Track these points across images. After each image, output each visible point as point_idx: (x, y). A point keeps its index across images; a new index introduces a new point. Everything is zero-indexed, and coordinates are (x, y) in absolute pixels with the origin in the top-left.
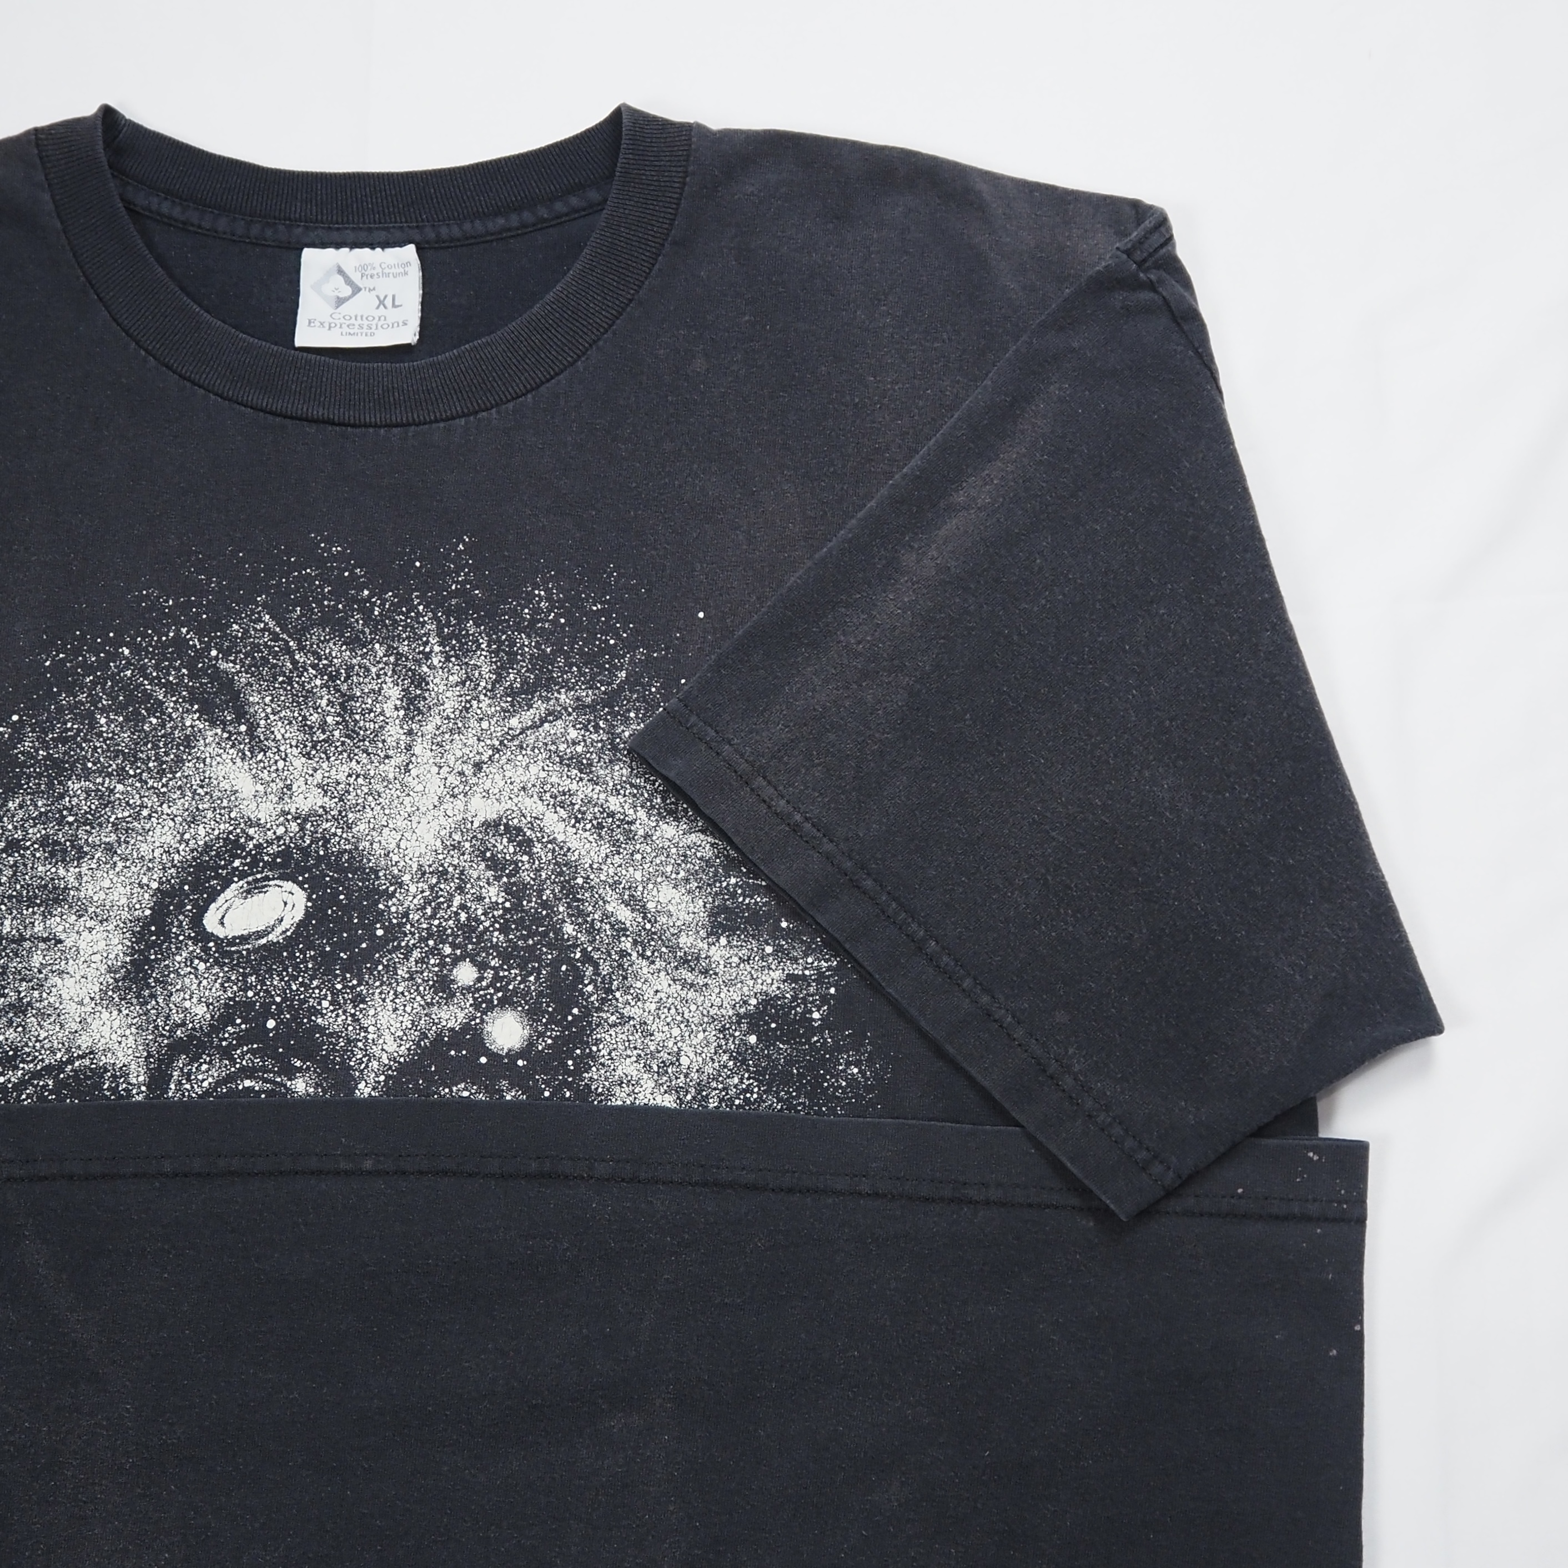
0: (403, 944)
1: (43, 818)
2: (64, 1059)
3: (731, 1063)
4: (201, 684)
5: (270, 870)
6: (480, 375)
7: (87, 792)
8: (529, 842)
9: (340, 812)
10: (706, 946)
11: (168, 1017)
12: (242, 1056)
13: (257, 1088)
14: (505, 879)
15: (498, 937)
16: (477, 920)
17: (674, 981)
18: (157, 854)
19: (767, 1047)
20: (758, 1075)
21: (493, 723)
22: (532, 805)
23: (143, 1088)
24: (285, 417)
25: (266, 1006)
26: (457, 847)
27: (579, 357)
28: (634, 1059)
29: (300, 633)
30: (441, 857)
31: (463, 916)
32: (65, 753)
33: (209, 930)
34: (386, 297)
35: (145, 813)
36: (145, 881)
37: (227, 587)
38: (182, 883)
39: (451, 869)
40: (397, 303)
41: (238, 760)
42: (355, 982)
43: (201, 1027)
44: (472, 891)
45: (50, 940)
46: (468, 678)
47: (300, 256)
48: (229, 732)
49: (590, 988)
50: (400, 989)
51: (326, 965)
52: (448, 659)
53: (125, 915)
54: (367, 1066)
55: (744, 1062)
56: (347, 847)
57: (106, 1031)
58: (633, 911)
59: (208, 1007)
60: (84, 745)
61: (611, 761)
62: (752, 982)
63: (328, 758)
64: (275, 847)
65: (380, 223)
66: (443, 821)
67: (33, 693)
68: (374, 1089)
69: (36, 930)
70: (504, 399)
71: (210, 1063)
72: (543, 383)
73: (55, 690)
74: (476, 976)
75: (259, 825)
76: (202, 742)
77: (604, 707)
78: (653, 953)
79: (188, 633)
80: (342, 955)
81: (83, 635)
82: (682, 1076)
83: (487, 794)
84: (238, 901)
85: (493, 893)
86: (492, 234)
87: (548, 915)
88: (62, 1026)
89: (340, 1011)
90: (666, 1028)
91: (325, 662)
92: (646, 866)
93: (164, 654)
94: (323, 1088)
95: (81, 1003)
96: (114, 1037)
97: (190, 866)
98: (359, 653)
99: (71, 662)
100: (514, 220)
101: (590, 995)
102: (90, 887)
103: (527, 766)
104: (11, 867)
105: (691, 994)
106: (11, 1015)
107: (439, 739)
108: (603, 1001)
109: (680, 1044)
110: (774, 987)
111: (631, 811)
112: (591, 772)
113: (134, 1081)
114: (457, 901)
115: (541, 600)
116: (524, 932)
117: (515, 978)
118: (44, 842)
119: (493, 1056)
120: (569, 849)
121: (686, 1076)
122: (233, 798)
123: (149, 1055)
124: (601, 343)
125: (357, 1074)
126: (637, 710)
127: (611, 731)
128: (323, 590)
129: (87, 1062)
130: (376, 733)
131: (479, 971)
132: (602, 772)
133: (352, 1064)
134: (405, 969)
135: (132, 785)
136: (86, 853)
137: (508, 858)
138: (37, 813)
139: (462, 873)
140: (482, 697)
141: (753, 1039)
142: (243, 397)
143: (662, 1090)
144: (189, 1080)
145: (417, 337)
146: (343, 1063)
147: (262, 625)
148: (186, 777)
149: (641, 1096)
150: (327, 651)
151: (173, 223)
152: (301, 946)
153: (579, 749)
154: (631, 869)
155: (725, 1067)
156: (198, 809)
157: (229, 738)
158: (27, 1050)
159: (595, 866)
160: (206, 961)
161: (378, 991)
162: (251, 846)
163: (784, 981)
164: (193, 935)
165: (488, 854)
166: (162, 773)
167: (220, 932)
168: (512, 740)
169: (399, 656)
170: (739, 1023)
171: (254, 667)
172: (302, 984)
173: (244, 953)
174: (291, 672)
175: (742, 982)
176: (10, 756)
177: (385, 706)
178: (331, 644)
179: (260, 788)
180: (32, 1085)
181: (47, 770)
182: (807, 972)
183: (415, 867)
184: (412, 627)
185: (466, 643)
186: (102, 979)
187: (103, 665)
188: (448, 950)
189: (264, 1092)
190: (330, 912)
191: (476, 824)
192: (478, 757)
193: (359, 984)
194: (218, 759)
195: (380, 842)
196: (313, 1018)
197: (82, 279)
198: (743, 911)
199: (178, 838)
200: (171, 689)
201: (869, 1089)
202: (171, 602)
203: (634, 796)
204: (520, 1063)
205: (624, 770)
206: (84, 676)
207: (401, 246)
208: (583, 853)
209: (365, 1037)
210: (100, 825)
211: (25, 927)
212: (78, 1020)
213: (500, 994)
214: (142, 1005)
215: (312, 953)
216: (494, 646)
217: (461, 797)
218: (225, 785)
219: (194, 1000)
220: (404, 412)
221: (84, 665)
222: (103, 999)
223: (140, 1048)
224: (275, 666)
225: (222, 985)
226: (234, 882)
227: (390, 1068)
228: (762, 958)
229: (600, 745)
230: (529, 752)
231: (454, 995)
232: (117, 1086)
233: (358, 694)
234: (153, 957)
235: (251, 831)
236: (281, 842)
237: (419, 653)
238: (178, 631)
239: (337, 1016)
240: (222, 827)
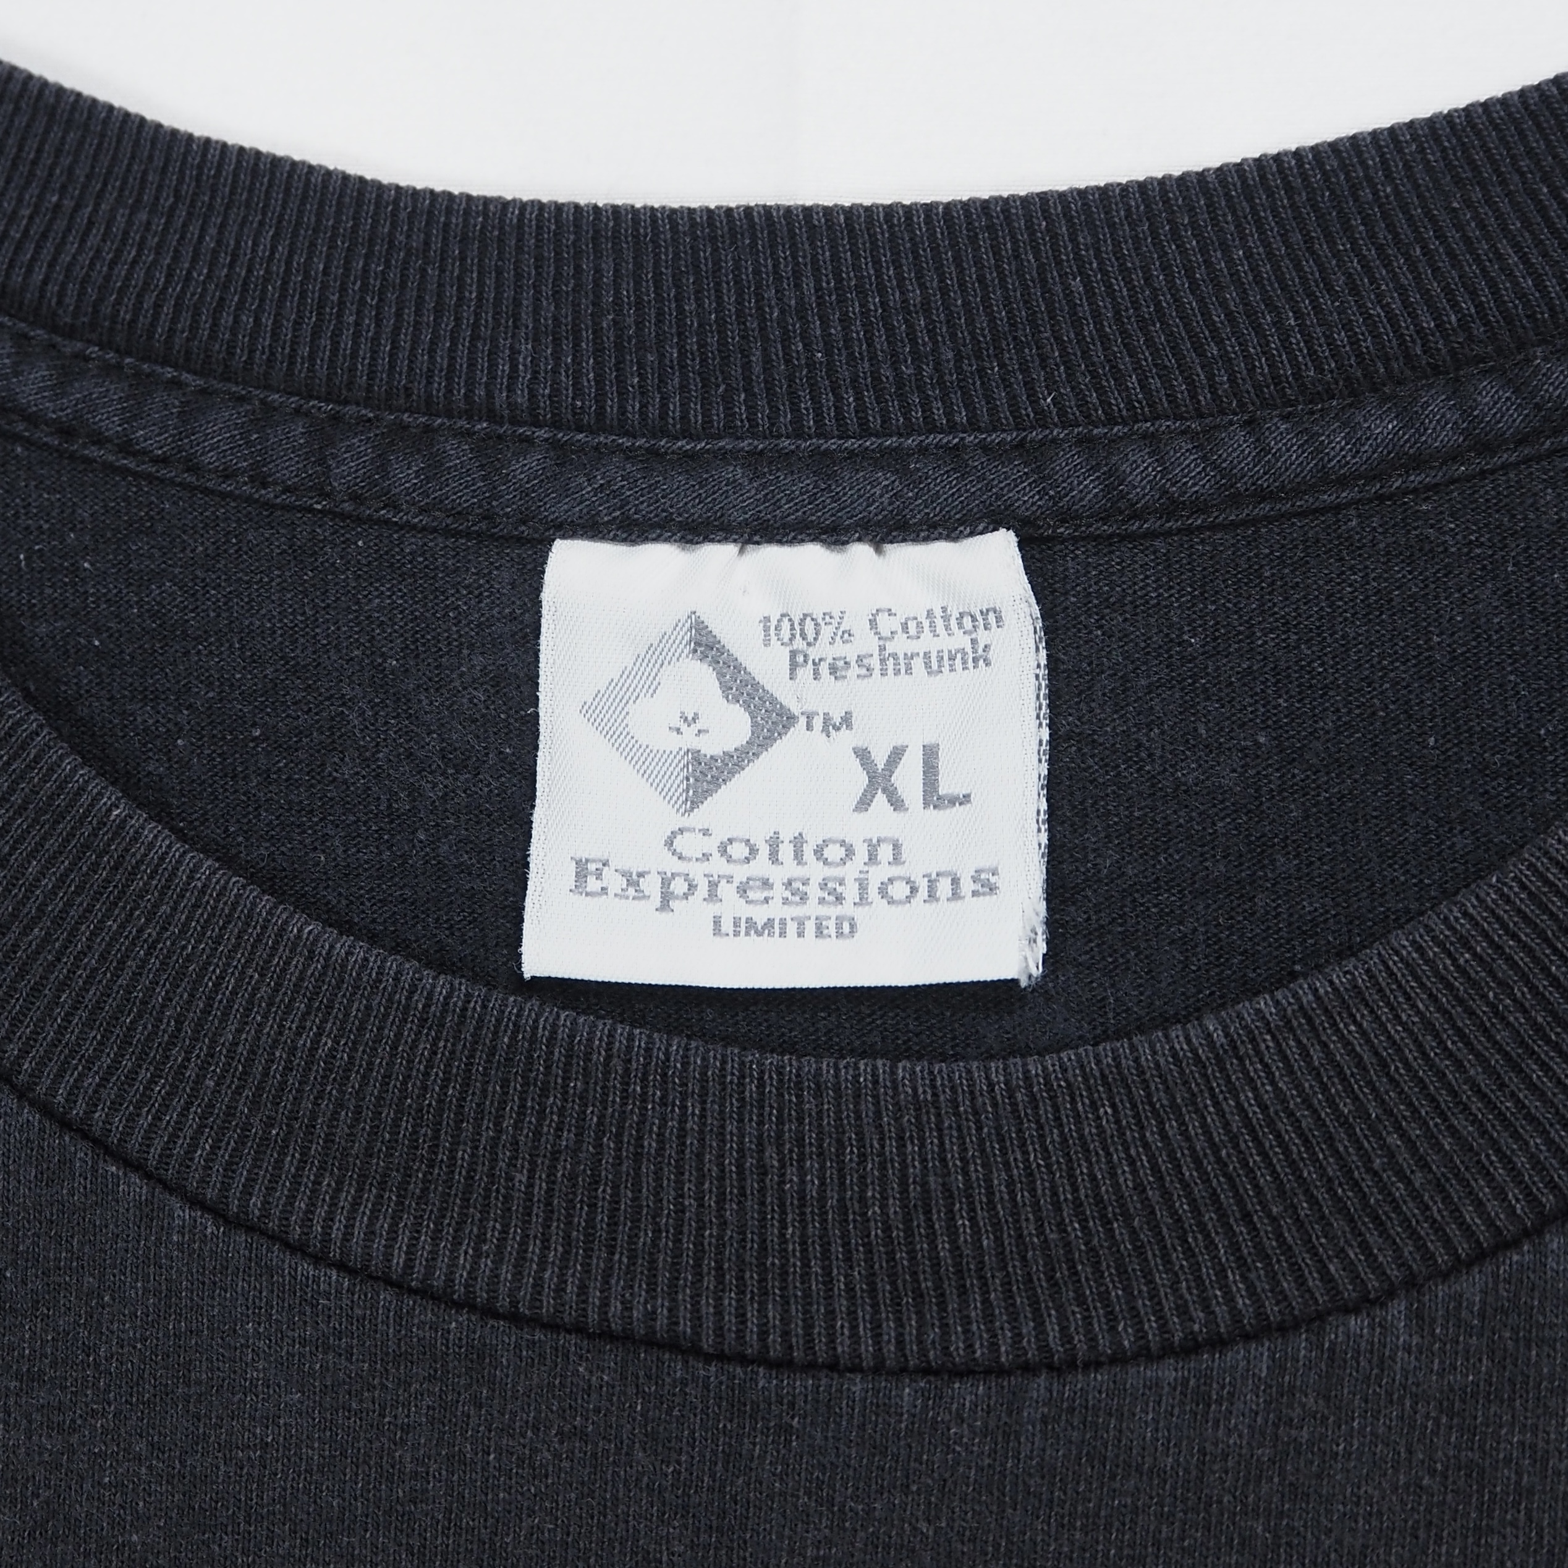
6: (1330, 1139)
34: (897, 755)
40: (944, 786)
47: (536, 575)
65: (865, 431)
70: (1442, 1258)
86: (1343, 482)
100: (1436, 417)
142: (307, 1221)
145: (1042, 947)
151: (20, 430)
207: (955, 538)
220: (1002, 1318)
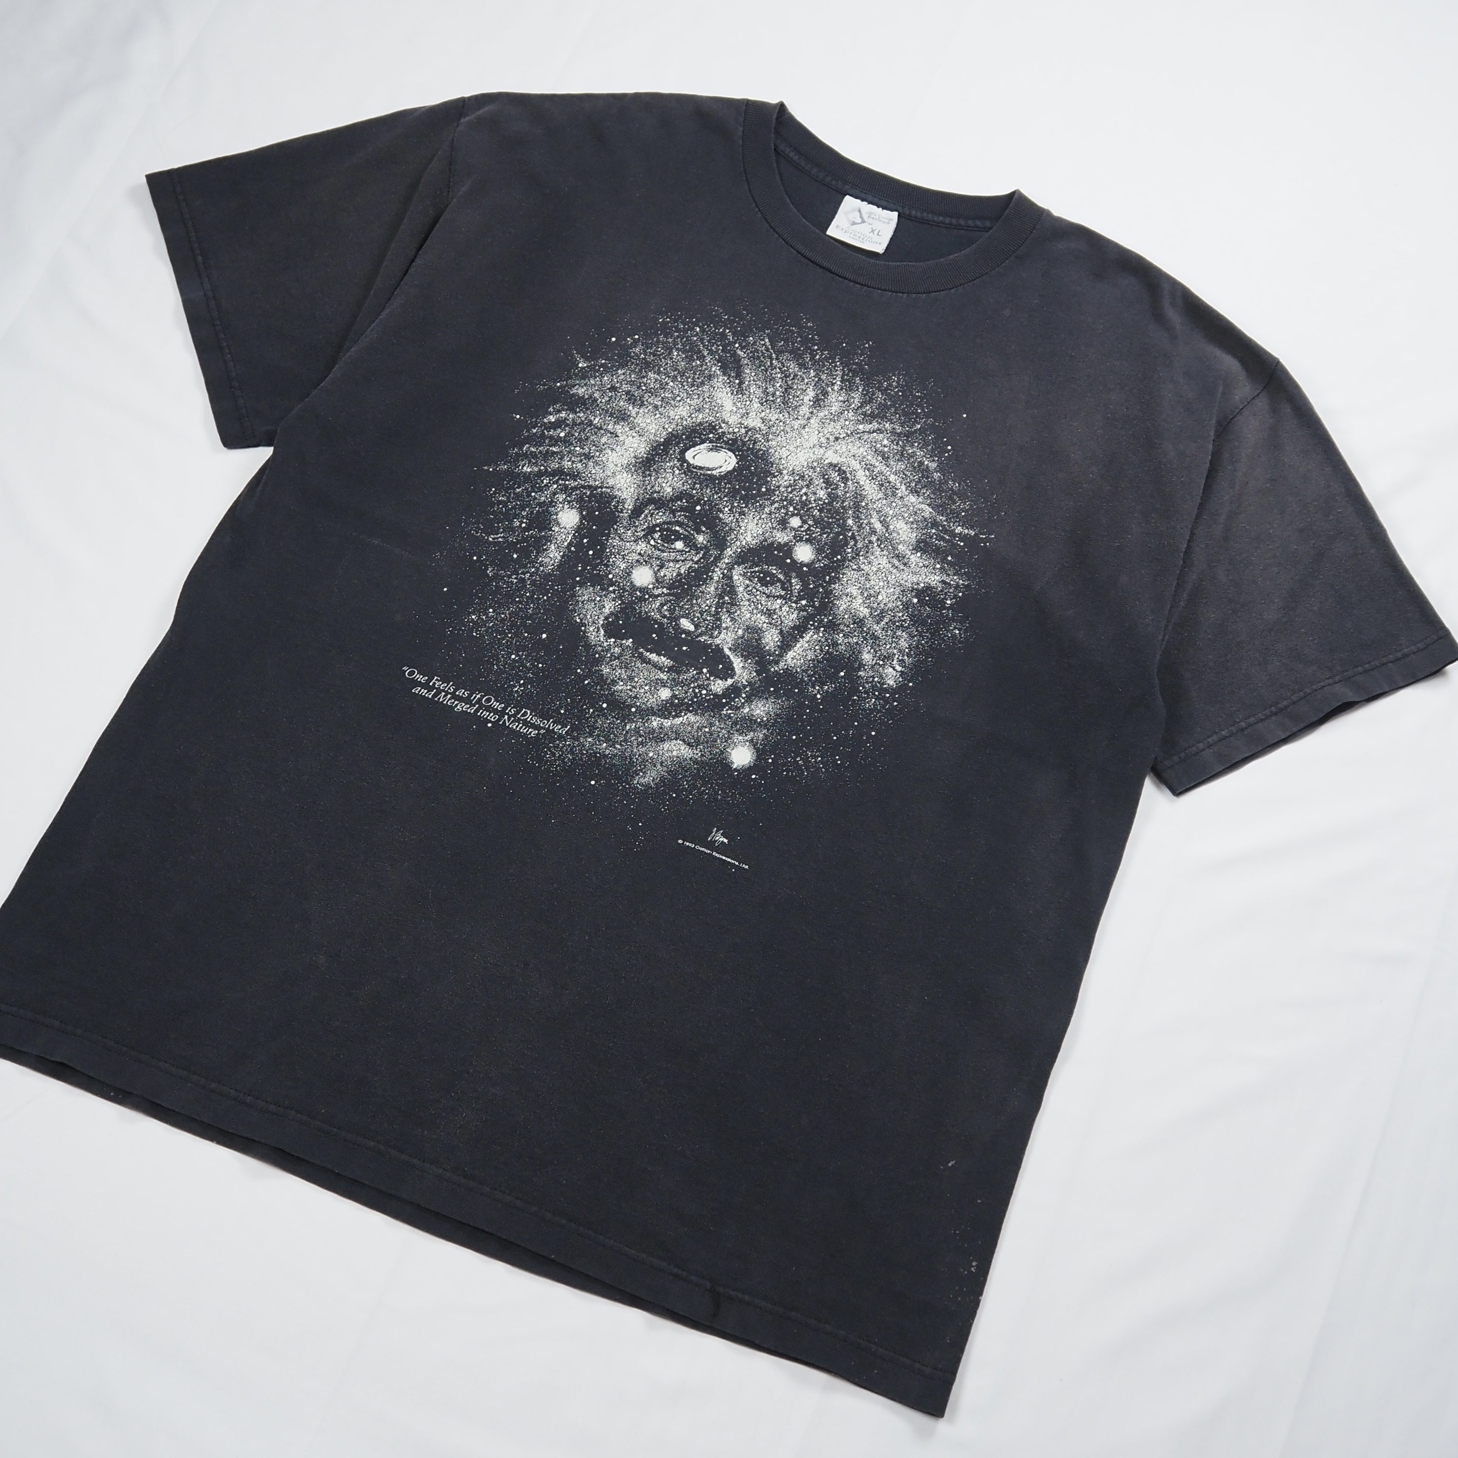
0: (772, 498)
1: (632, 383)
2: (599, 485)
3: (901, 607)
4: (726, 356)
5: (725, 444)
7: (656, 380)
8: (847, 479)
9: (766, 433)
10: (910, 554)
11: (653, 487)
12: (680, 516)
13: (681, 532)
14: (830, 490)
15: (816, 513)
16: (810, 501)
17: (889, 562)
18: (677, 417)
19: (921, 607)
20: (912, 616)
21: (851, 423)
22: (855, 464)
23: (629, 512)
24: (809, 260)
25: (699, 500)
26: (814, 468)
27: (953, 288)
28: (858, 587)
29: (779, 352)
30: (804, 469)
31: (804, 498)
32: (652, 360)
33: (687, 458)
34: (876, 230)
35: (678, 398)
36: (667, 426)
37: (754, 321)
38: (683, 434)
39: (807, 476)
40: (880, 234)
41: (730, 394)
42: (744, 505)
43: (666, 497)
44: (813, 489)
45: (613, 434)
46: (847, 401)
47: (843, 198)
48: (730, 380)
49: (850, 550)
50: (763, 517)
51: (733, 494)
52: (842, 389)
53: (652, 437)
54: (734, 543)
55: (907, 608)
56: (764, 449)
57: (623, 481)
58: (882, 526)
59: (673, 489)
60: (663, 360)
61: (898, 460)
62: (925, 577)
63: (770, 408)
64: (731, 436)
65: (886, 198)
66: (811, 455)
67: (649, 330)
68: (734, 553)
69: (609, 427)
70: (912, 292)
71: (664, 513)
72: (933, 292)
73: (659, 332)
74: (800, 524)
75: (727, 423)
76: (716, 380)
77: (904, 436)
78: (885, 547)
79: (729, 332)
80: (743, 492)
81: (681, 315)
82: (876, 604)
83: (836, 452)
84: (705, 451)
85: (822, 494)
86: (935, 222)
87: (843, 512)
88: (604, 471)
89: (732, 515)
90: (877, 580)
91: (786, 369)
92: (896, 510)
93: (714, 338)
94: (711, 544)
95: (616, 465)
96: (625, 485)
97: (690, 428)
98: (803, 371)
99: (671, 324)
100: (947, 220)
101: (849, 553)
102: (641, 419)
103: (859, 447)
104: (609, 397)
105: (895, 571)
106: (582, 458)
107: (824, 421)
108: (853, 558)
109: (881, 590)
110: (934, 583)
111: (899, 484)
112: (887, 461)
113: (626, 507)
114: (804, 490)
115: (894, 382)
116: (829, 515)
117: (817, 533)
118: (628, 393)
119: (793, 561)
120: (864, 489)
121: (878, 604)
122: (721, 408)
123: (638, 499)
124: (966, 285)
125: (729, 544)
126: (919, 444)
127: (903, 447)
128: (797, 339)
129: (609, 490)
130: (796, 407)
131: (802, 523)
132: (892, 463)
133: (728, 539)
134: (769, 509)
135: (677, 385)
136: (645, 405)
137: (835, 481)
138: (630, 379)
139: (811, 480)
140: (850, 411)
141: (915, 600)
142: (794, 245)
143: (865, 606)
144: (651, 516)
145: (883, 251)
146: (724, 536)
147: (763, 342)
148: (703, 391)
149: (854, 604)
150: (789, 365)
151: (792, 162)
152: (726, 481)
153: (886, 449)
154: (889, 508)
155: (898, 607)
156: (703, 406)
157: (729, 383)
158: (583, 475)
159: (873, 500)
160: (680, 470)
161: (753, 513)
162: (720, 431)
163: (940, 582)
164: (679, 457)
165: (826, 477)
166: (693, 385)
167: (691, 461)
168: (857, 434)
169: (820, 379)
170: (912, 591)
171: (753, 358)
172: (719, 497)
173: (699, 474)
174: (768, 366)
175: (920, 575)
176: (628, 352)
177: (805, 397)
178: (791, 362)
179: (735, 409)
180: (580, 490)
181: (641, 364)
182: (952, 582)
183: (791, 469)
184: (831, 370)
185: (853, 386)
186: (629, 459)
187: (686, 331)
188: (791, 509)
189: (683, 535)
190: (744, 472)
191: (826, 462)
192: (838, 435)
193: (745, 507)
194: (721, 389)
195: (779, 452)
196: (719, 513)
197: (742, 169)
198: (933, 546)
199: (689, 414)
200: (711, 353)
201: (960, 642)
202: (726, 317)
203: (903, 478)
204: (805, 569)
205: (903, 466)
206: (675, 332)
207: (892, 211)
208: (870, 493)
209: (739, 531)
210: (656, 396)
211: (604, 425)
212: (612, 472)
213: (808, 537)
214: (643, 477)
215: (730, 486)
216: (865, 392)
217: (824, 448)
218: (719, 401)
219: (668, 484)
220: (864, 280)
221: (676, 327)
222: (627, 468)
223: (635, 494)
224: (762, 362)
225: (683, 483)
226: (706, 442)
227: (745, 547)
228: (934, 568)
229: (896, 451)
230: (863, 442)
231: (786, 529)
232: (618, 506)
233: (795, 388)
234: (657, 459)
235: (723, 425)
236: (735, 435)
237: (830, 382)
238: (724, 330)
239: (730, 516)
240: (711, 418)
